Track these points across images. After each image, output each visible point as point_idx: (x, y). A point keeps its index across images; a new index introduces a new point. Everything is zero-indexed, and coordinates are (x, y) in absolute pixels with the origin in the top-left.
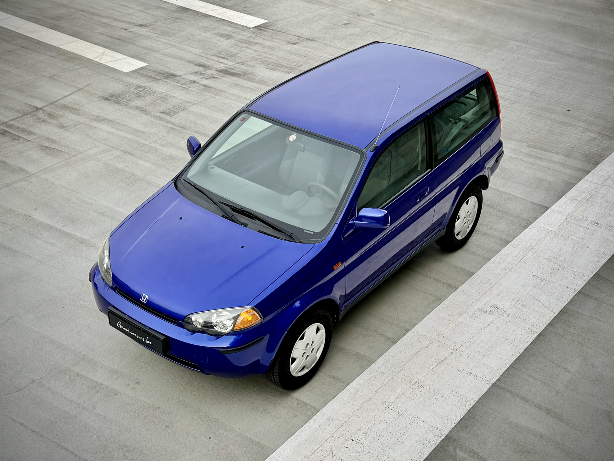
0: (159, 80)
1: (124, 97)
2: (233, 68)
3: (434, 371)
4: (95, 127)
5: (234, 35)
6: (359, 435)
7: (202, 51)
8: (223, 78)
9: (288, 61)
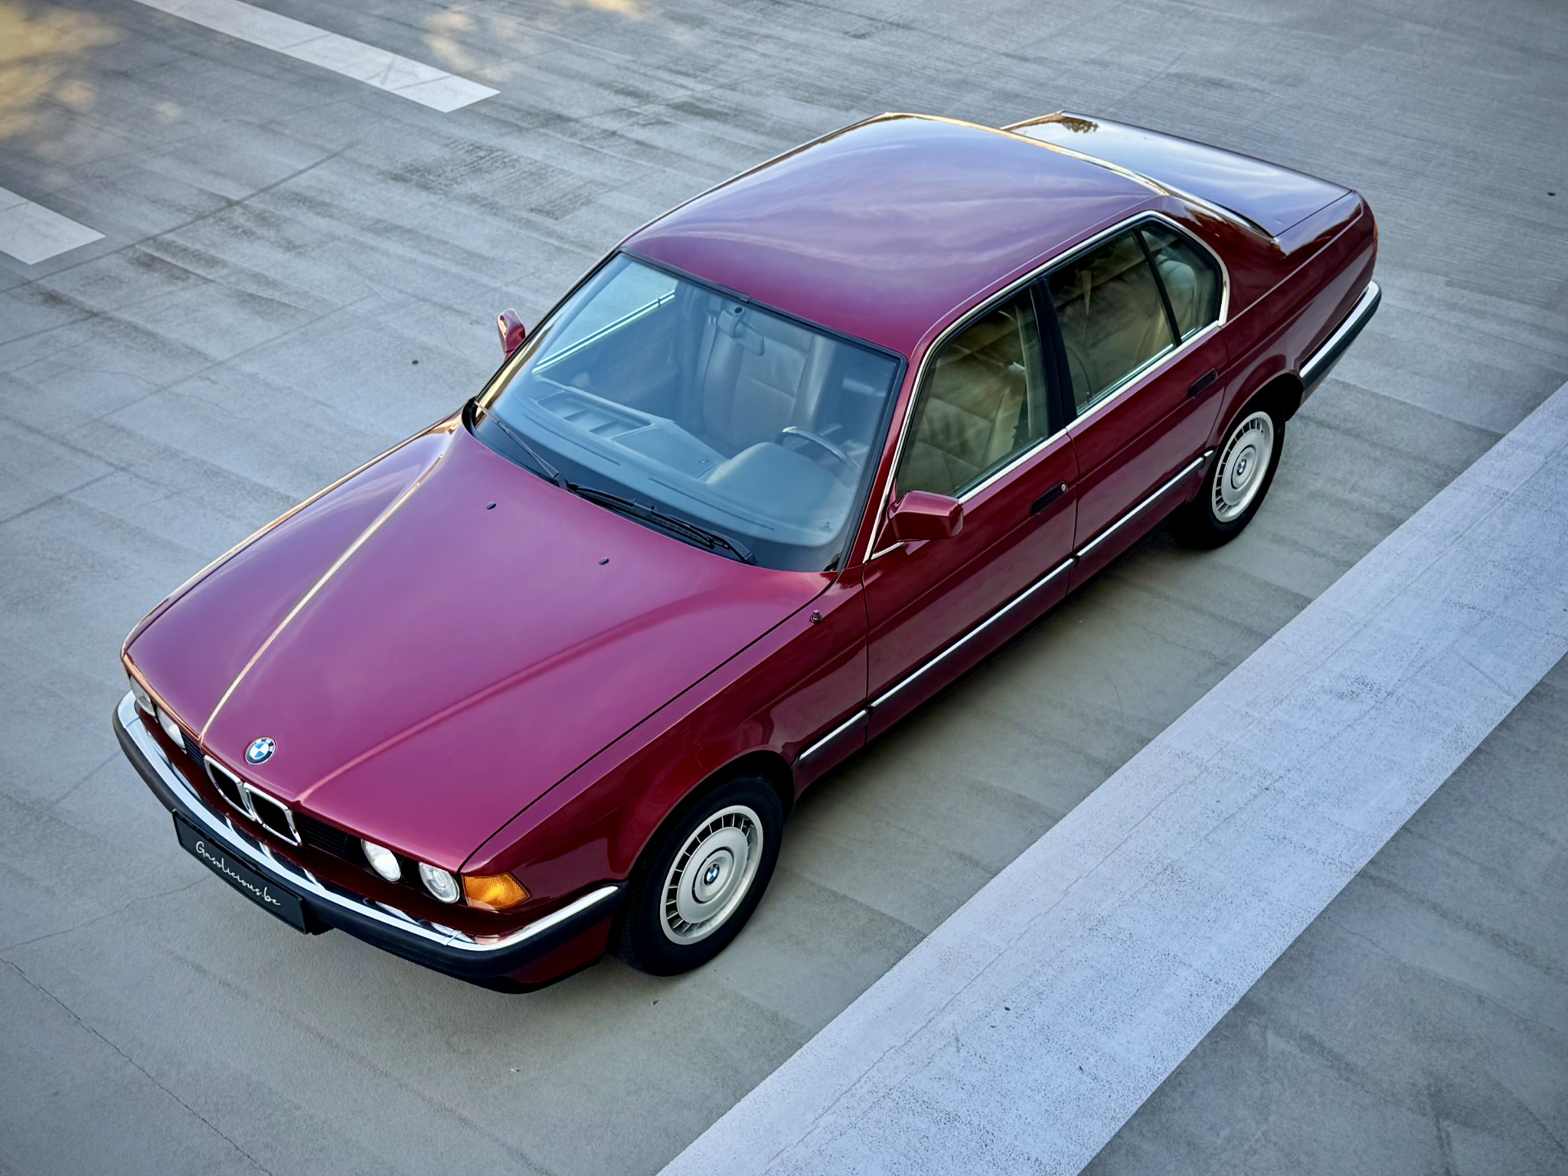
0: (527, 130)
1: (441, 172)
2: (708, 98)
3: (1211, 840)
4: (372, 248)
5: (711, 16)
6: (1022, 998)
7: (631, 58)
8: (684, 124)
9: (846, 80)
